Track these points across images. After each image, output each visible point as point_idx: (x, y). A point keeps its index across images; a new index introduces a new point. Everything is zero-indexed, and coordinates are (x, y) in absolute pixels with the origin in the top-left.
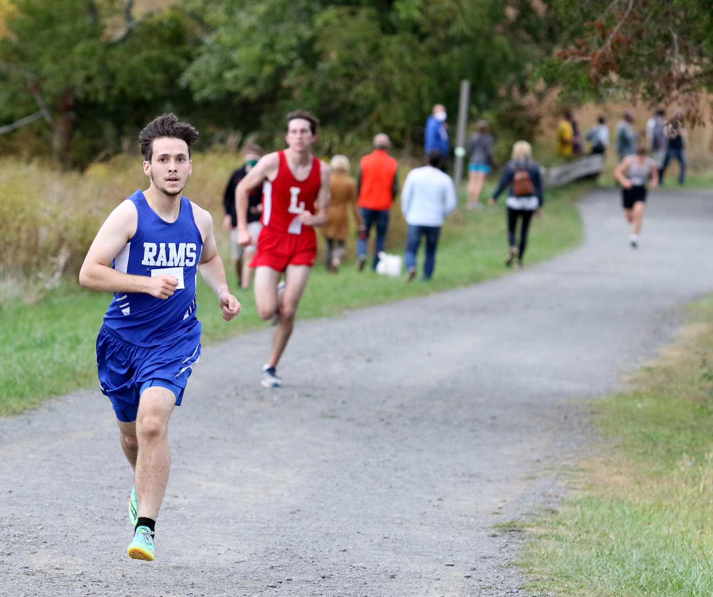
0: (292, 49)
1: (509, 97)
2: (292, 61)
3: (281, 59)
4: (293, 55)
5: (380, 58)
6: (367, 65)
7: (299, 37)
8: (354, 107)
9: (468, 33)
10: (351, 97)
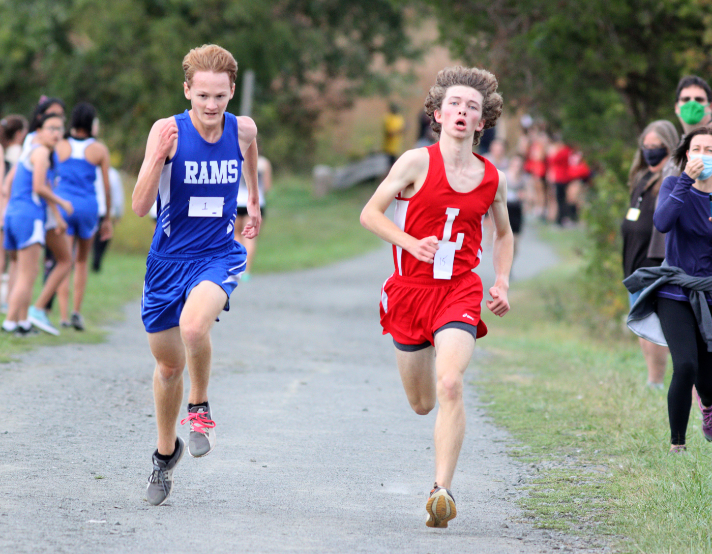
0: (44, 32)
1: (285, 88)
2: (45, 45)
3: (32, 43)
4: (47, 39)
5: (147, 43)
6: (133, 51)
7: (54, 19)
8: (113, 98)
9: (248, 18)
10: (113, 87)
